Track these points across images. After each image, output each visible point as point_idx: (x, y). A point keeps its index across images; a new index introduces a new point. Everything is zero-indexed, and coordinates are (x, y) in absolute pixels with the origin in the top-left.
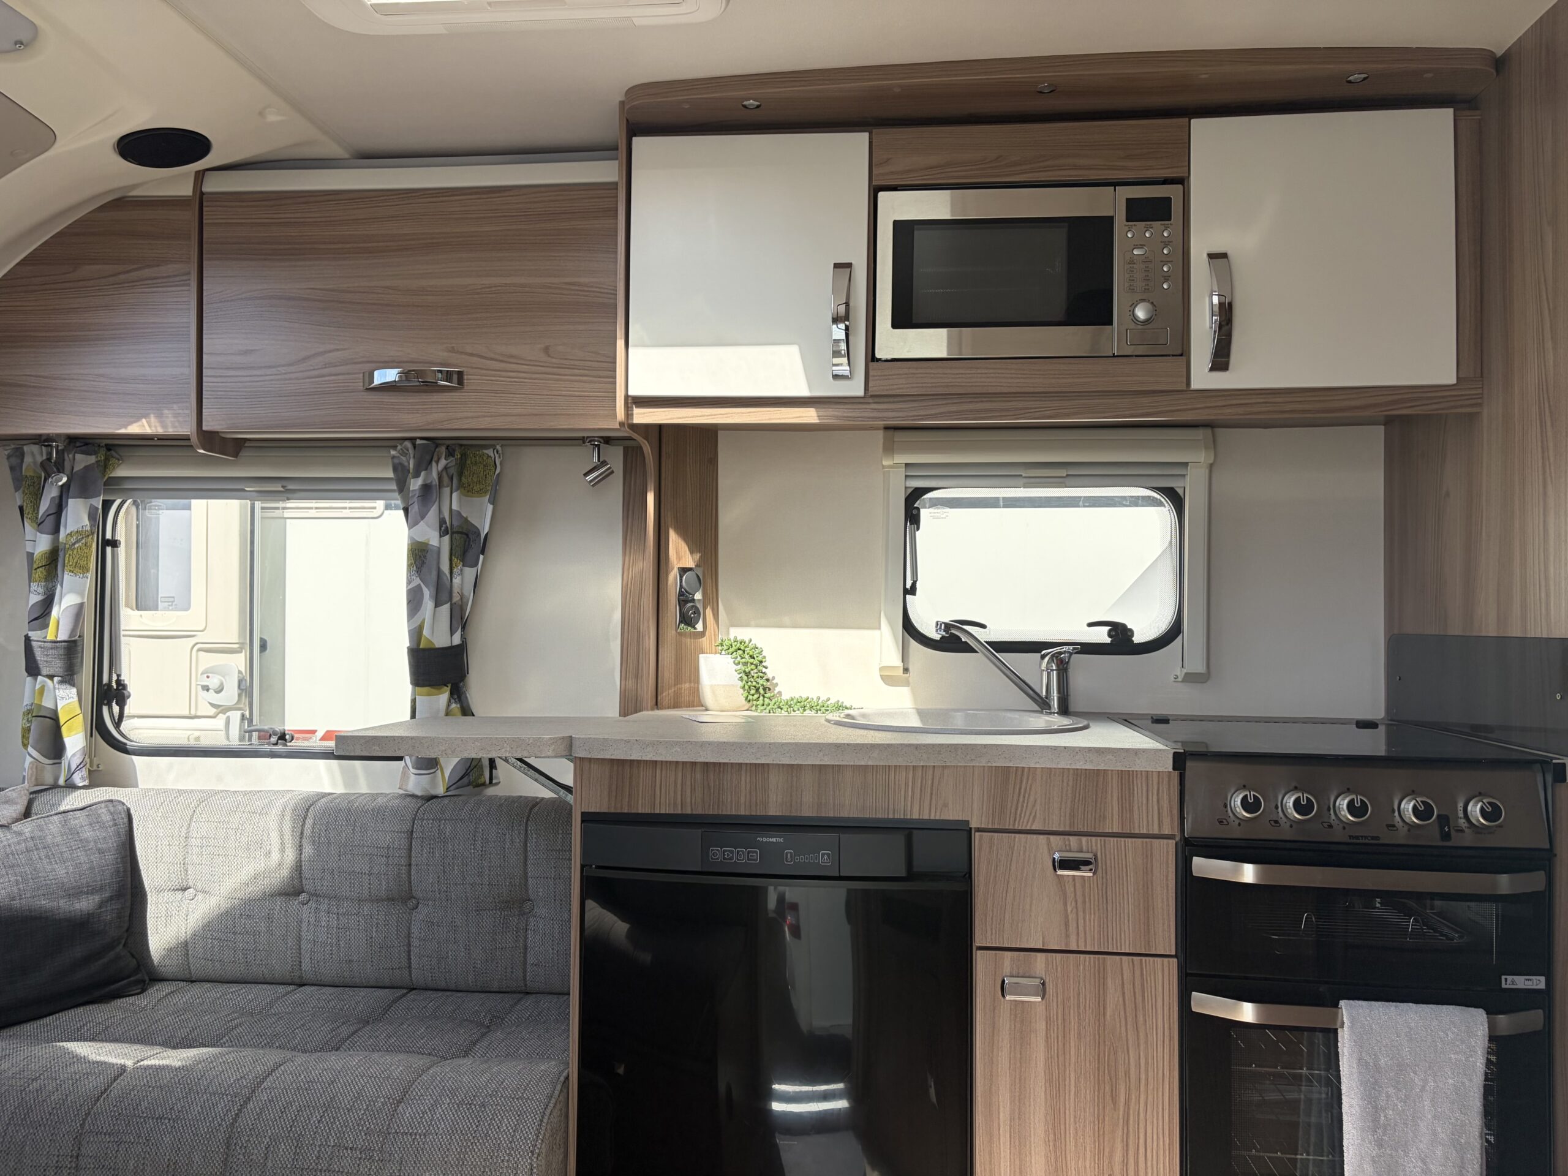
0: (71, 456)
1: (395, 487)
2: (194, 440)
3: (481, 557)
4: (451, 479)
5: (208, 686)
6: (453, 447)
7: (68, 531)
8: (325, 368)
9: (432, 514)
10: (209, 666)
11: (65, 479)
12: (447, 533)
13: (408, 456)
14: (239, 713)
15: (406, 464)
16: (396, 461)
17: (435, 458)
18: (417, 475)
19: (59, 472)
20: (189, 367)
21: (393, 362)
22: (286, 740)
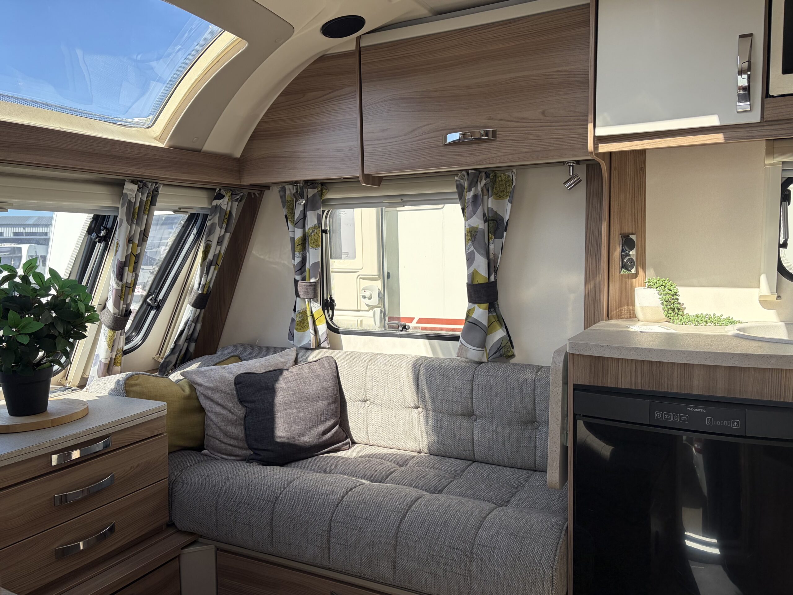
0: (306, 190)
1: (457, 196)
2: (361, 179)
3: (505, 233)
4: (488, 190)
5: (365, 296)
6: (489, 172)
7: (309, 228)
8: (422, 135)
9: (479, 211)
10: (365, 286)
11: (304, 202)
12: (487, 221)
13: (464, 180)
14: (379, 309)
15: (463, 184)
16: (458, 183)
17: (479, 180)
18: (470, 190)
19: (302, 198)
20: (357, 141)
21: (457, 128)
22: (406, 329)
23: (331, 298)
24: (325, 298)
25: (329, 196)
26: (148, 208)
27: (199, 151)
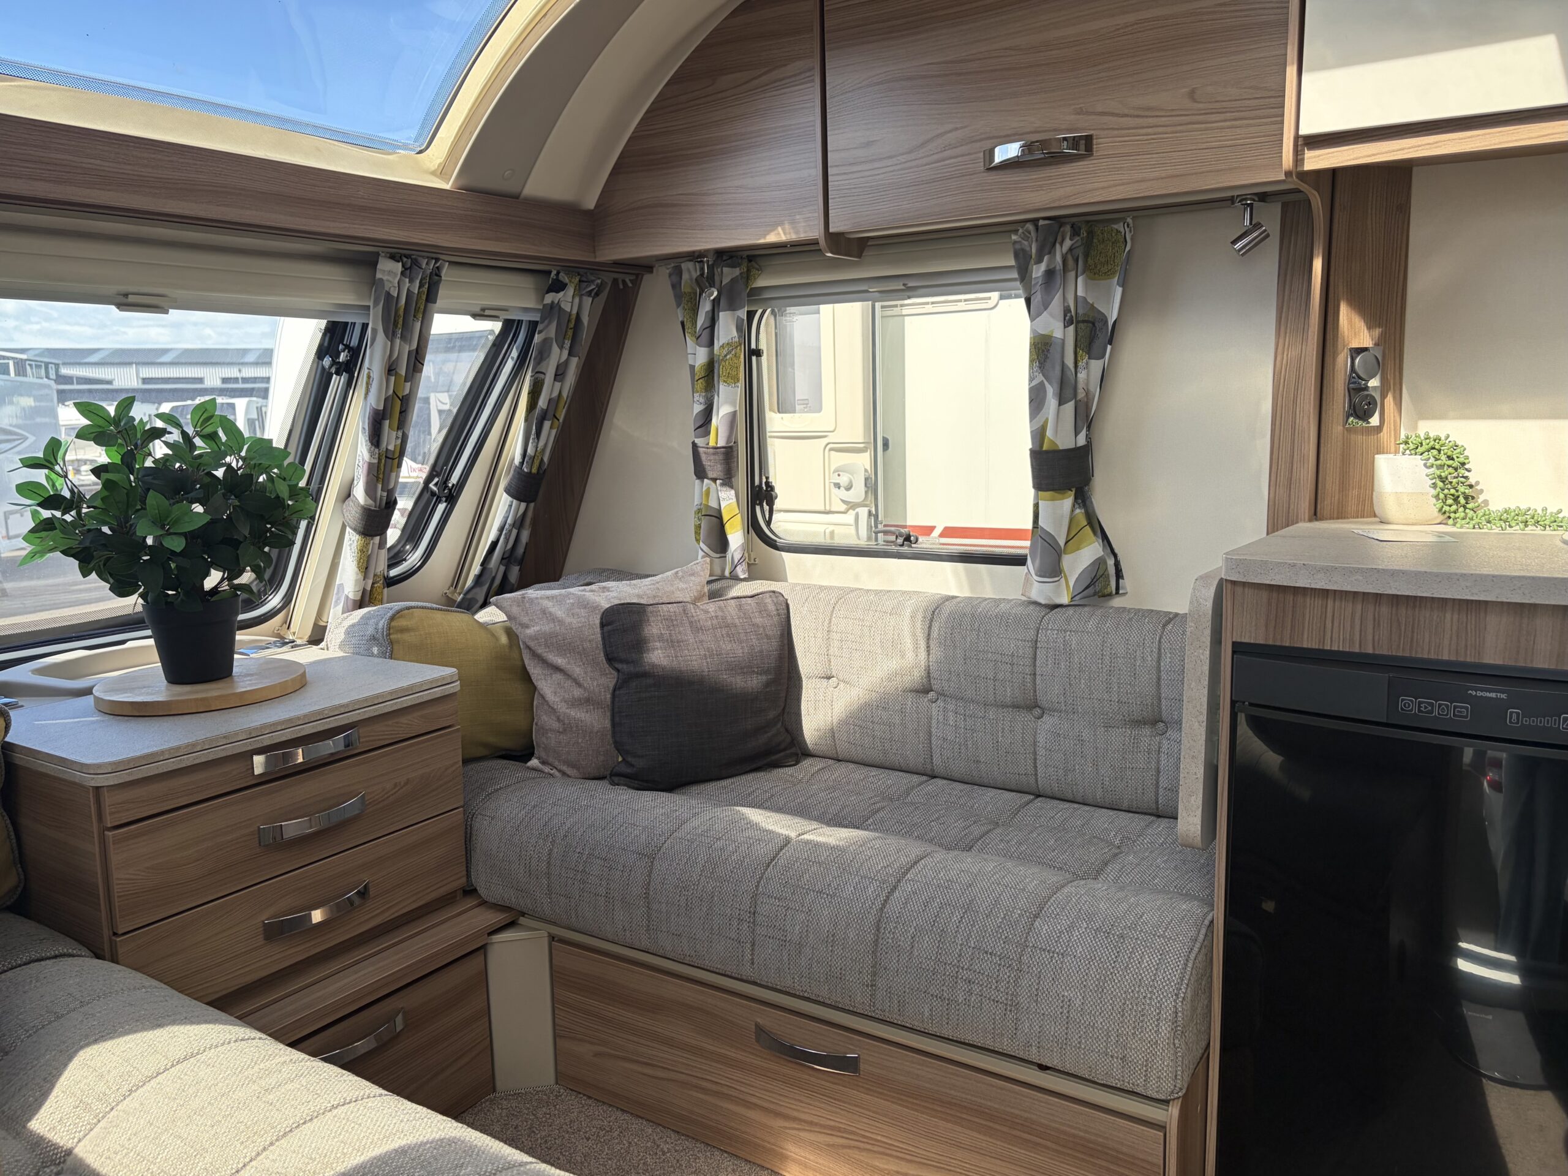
0: (719, 270)
1: (1015, 275)
2: (822, 243)
3: (1109, 347)
4: (1077, 261)
5: (839, 484)
6: (1079, 224)
7: (721, 344)
8: (945, 150)
9: (1056, 304)
10: (839, 465)
11: (716, 294)
12: (1072, 323)
13: (1030, 240)
14: (866, 510)
15: (1028, 249)
16: (1018, 246)
17: (1059, 239)
18: (1039, 261)
19: (711, 287)
20: (816, 168)
21: (1015, 135)
22: (911, 541)
23: (767, 483)
24: (757, 482)
25: (761, 282)
26: (422, 307)
27: (516, 197)
